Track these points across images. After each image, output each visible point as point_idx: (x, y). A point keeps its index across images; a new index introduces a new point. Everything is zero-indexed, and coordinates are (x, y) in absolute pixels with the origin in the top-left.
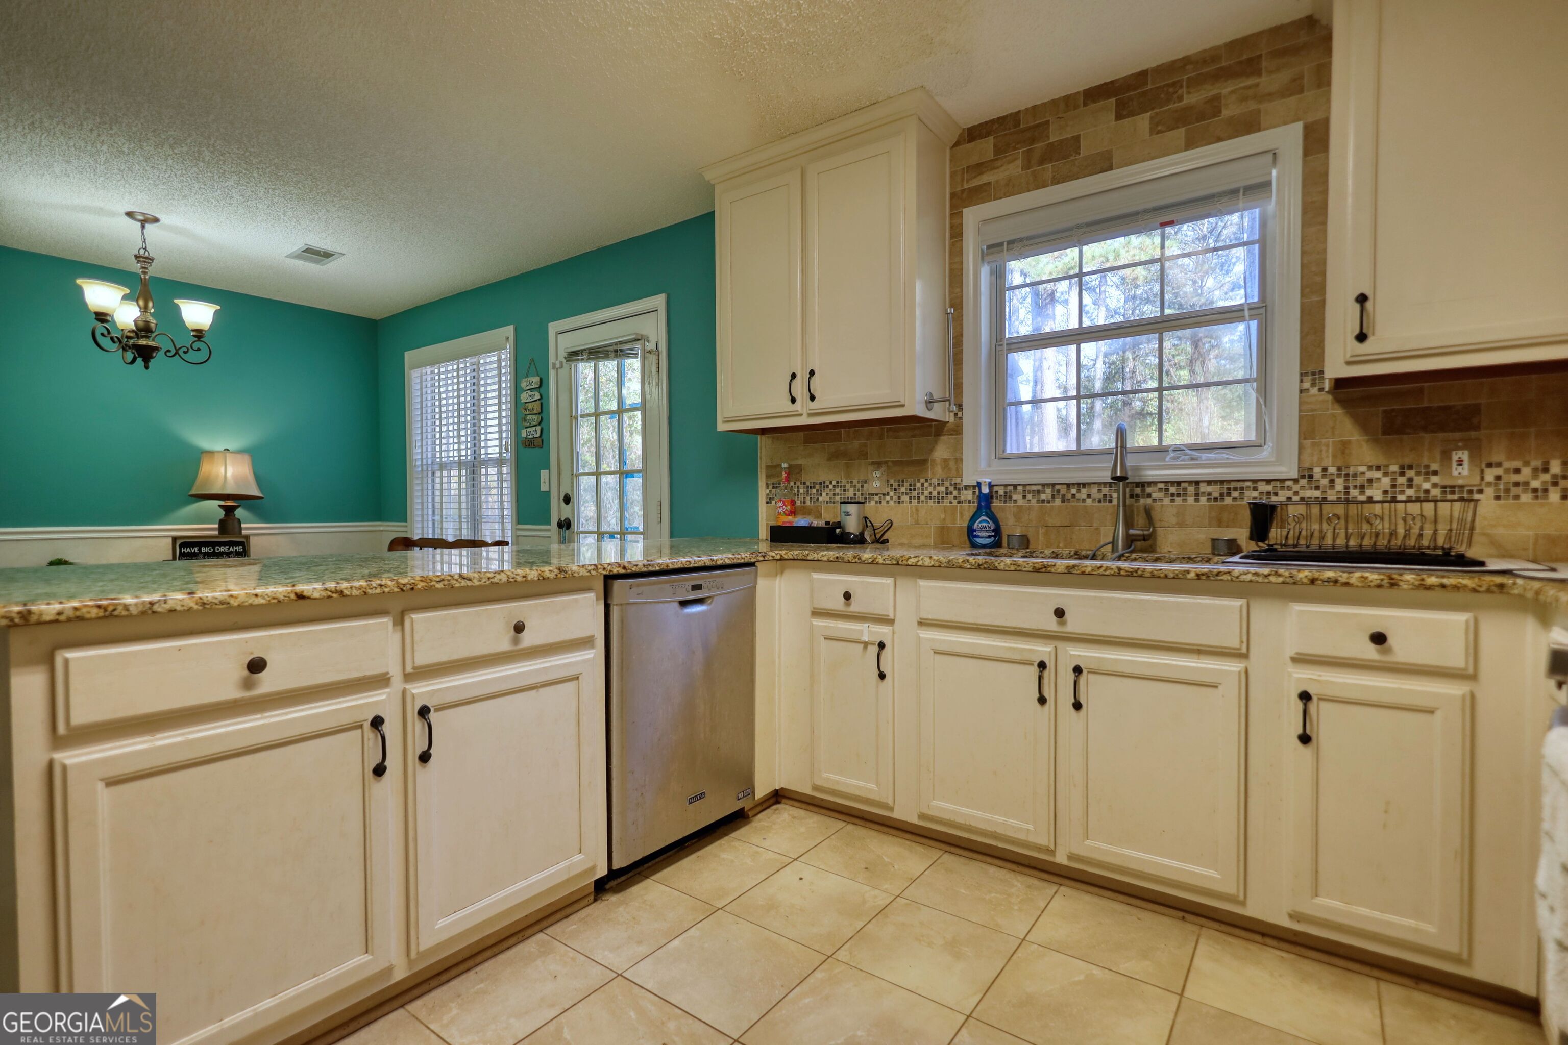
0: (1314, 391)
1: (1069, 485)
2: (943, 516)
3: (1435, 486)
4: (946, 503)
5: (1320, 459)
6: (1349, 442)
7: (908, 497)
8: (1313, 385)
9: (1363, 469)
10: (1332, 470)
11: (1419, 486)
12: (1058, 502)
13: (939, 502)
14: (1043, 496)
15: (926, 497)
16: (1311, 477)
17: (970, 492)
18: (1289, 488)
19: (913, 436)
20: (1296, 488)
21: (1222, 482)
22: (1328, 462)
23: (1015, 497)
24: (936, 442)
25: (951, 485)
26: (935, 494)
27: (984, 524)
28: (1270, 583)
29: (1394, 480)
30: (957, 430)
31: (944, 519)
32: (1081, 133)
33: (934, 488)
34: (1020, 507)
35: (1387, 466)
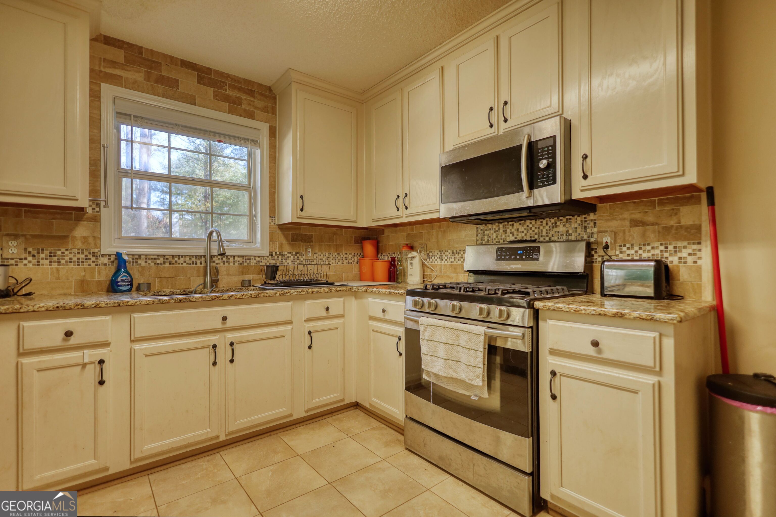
0: (272, 224)
1: (173, 256)
2: (83, 274)
3: (304, 259)
4: (86, 265)
5: (275, 249)
6: (283, 243)
7: (47, 262)
8: (272, 221)
9: (286, 253)
10: (278, 253)
11: (300, 259)
12: (167, 264)
13: (78, 265)
14: (158, 262)
15: (66, 261)
16: (272, 255)
17: (106, 259)
18: (266, 259)
19: (54, 219)
20: (268, 259)
21: (243, 256)
22: (277, 250)
23: (139, 262)
24: (76, 225)
25: (90, 253)
26: (75, 259)
27: (125, 278)
28: (302, 294)
29: (294, 257)
30: (96, 219)
31: (84, 276)
32: (180, 79)
33: (75, 255)
34: (143, 268)
35: (292, 253)
